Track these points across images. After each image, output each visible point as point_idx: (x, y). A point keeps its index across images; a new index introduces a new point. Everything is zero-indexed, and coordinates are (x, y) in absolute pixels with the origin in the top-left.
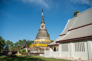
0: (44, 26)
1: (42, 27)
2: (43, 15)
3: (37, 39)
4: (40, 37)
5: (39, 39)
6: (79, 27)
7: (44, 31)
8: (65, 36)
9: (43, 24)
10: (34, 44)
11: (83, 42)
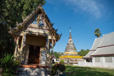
0: (72, 41)
1: (70, 42)
2: (70, 32)
3: (67, 52)
4: (69, 50)
5: (69, 51)
6: (106, 46)
7: (72, 45)
8: (96, 51)
9: (71, 39)
10: (64, 55)
11: (111, 57)
